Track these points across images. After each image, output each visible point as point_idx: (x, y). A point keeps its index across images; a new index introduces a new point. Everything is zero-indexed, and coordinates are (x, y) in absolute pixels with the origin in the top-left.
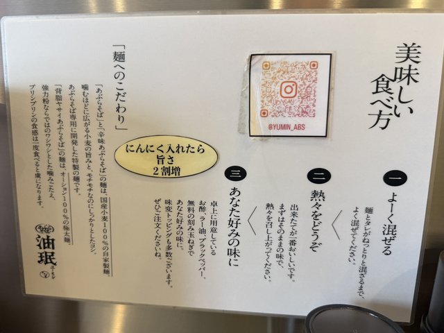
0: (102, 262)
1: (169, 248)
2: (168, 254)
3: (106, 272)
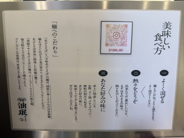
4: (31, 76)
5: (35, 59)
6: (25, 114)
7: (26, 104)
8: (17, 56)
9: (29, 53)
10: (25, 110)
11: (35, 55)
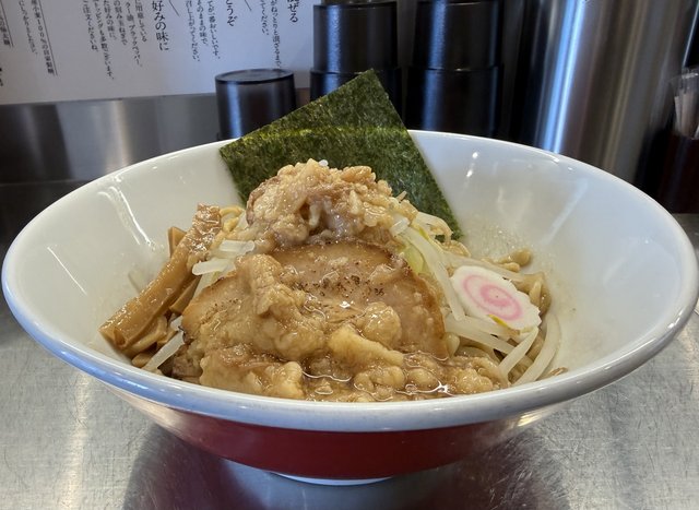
0: (45, 61)
1: (103, 39)
2: (104, 46)
3: (51, 71)
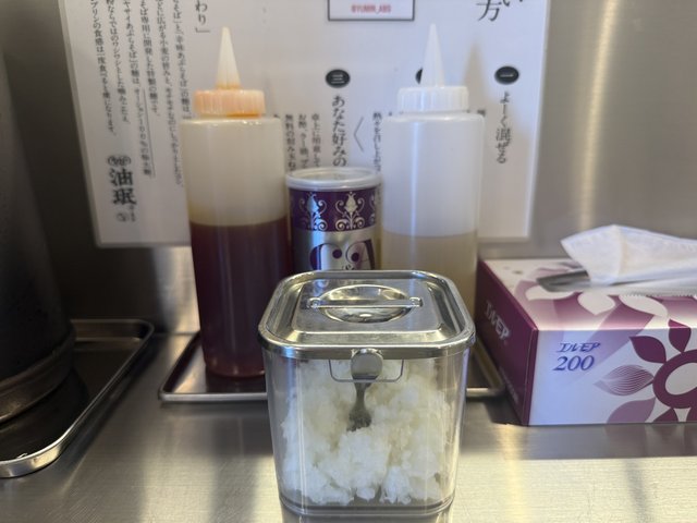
4: (141, 93)
5: (147, 42)
6: (130, 201)
7: (130, 173)
8: (98, 33)
9: (129, 25)
10: (131, 190)
11: (146, 28)
